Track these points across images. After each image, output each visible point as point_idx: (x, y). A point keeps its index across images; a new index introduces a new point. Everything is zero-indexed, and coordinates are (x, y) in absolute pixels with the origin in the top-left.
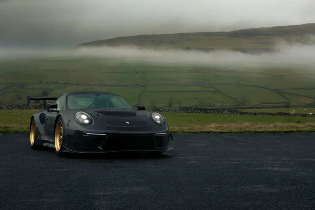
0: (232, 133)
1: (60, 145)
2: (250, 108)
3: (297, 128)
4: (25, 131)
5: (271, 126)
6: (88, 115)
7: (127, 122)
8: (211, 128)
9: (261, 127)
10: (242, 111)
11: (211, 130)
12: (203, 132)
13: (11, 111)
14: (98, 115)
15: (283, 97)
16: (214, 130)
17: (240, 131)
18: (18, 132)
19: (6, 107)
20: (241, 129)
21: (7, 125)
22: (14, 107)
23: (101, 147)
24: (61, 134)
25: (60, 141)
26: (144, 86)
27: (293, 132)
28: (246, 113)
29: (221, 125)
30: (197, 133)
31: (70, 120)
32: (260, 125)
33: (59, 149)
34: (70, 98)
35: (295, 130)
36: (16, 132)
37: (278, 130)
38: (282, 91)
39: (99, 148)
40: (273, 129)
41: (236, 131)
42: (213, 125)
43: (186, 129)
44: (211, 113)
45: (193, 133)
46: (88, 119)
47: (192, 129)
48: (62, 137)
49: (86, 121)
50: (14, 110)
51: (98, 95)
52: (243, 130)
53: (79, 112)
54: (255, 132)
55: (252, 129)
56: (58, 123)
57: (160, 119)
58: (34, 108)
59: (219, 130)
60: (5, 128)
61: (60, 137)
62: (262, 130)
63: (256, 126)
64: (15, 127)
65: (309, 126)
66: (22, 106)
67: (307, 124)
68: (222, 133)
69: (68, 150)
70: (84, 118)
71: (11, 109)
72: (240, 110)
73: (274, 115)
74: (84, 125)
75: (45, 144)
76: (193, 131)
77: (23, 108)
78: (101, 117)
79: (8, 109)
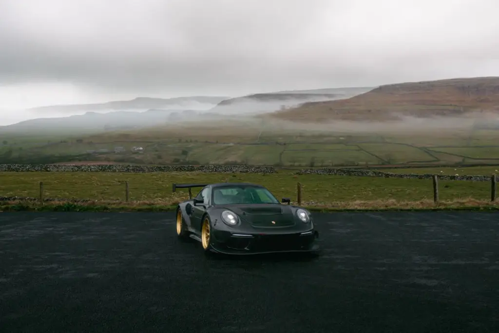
0: (377, 211)
1: (207, 242)
2: (395, 168)
3: (445, 205)
4: (169, 209)
5: (418, 202)
6: (235, 215)
7: (273, 222)
8: (355, 205)
9: (407, 204)
10: (388, 173)
11: (356, 207)
12: (348, 210)
13: (153, 173)
14: (244, 214)
15: (431, 155)
16: (359, 208)
17: (386, 208)
18: (162, 210)
20: (386, 206)
21: (151, 202)
22: (155, 169)
23: (247, 248)
24: (208, 231)
25: (207, 238)
26: (285, 144)
27: (440, 210)
29: (366, 202)
30: (341, 211)
31: (216, 220)
32: (406, 202)
33: (207, 246)
34: (216, 192)
36: (161, 210)
37: (425, 208)
38: (430, 149)
39: (246, 248)
40: (421, 207)
42: (358, 202)
43: (329, 206)
44: (355, 175)
45: (337, 211)
46: (235, 219)
47: (336, 206)
48: (209, 234)
49: (233, 222)
50: (155, 173)
51: (243, 189)
53: (226, 211)
54: (401, 210)
55: (398, 206)
56: (205, 221)
57: (306, 217)
59: (363, 208)
60: (149, 205)
61: (206, 234)
63: (403, 203)
65: (458, 202)
66: (163, 169)
68: (367, 211)
69: (215, 250)
70: (231, 218)
72: (385, 171)
74: (231, 226)
75: (191, 236)
76: (337, 208)
78: (247, 216)
79: (149, 171)
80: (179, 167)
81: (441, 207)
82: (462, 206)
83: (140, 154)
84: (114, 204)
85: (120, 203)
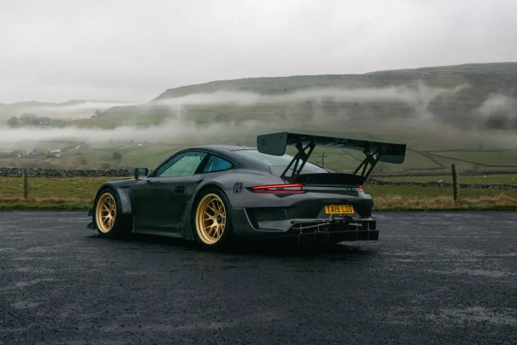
0: (377, 210)
2: (390, 176)
3: (469, 204)
5: (432, 200)
9: (418, 203)
10: (381, 181)
13: (73, 178)
15: (435, 161)
19: (65, 174)
20: (390, 205)
21: (63, 199)
22: (75, 174)
28: (386, 183)
32: (416, 200)
35: (466, 206)
37: (442, 207)
38: (432, 153)
40: (435, 206)
41: (384, 207)
50: (75, 178)
52: (393, 206)
54: (411, 210)
55: (406, 205)
58: (102, 176)
60: (59, 202)
62: (420, 207)
63: (412, 201)
64: (73, 201)
65: (486, 201)
67: (482, 198)
71: (72, 177)
72: (378, 179)
73: (424, 185)
77: (88, 175)
79: (67, 176)
80: (108, 172)
81: (464, 206)
82: (492, 205)
83: (57, 157)
84: (7, 201)
85: (16, 200)
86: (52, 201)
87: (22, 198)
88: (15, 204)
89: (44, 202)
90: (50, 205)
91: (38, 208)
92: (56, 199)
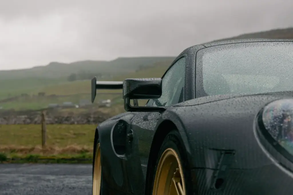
84: (21, 151)
85: (32, 149)
86: (74, 151)
87: (39, 147)
88: (28, 155)
89: (64, 151)
90: (70, 156)
91: (54, 159)
92: (79, 148)
